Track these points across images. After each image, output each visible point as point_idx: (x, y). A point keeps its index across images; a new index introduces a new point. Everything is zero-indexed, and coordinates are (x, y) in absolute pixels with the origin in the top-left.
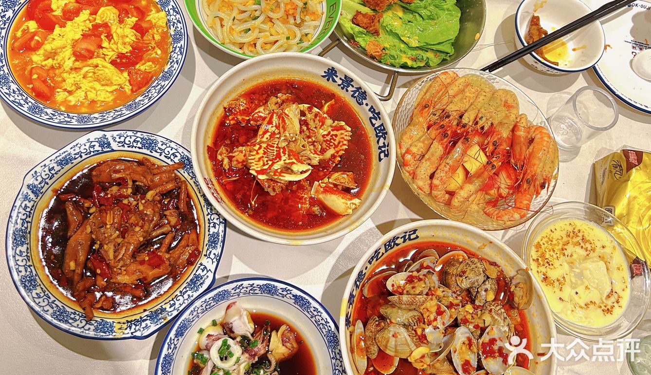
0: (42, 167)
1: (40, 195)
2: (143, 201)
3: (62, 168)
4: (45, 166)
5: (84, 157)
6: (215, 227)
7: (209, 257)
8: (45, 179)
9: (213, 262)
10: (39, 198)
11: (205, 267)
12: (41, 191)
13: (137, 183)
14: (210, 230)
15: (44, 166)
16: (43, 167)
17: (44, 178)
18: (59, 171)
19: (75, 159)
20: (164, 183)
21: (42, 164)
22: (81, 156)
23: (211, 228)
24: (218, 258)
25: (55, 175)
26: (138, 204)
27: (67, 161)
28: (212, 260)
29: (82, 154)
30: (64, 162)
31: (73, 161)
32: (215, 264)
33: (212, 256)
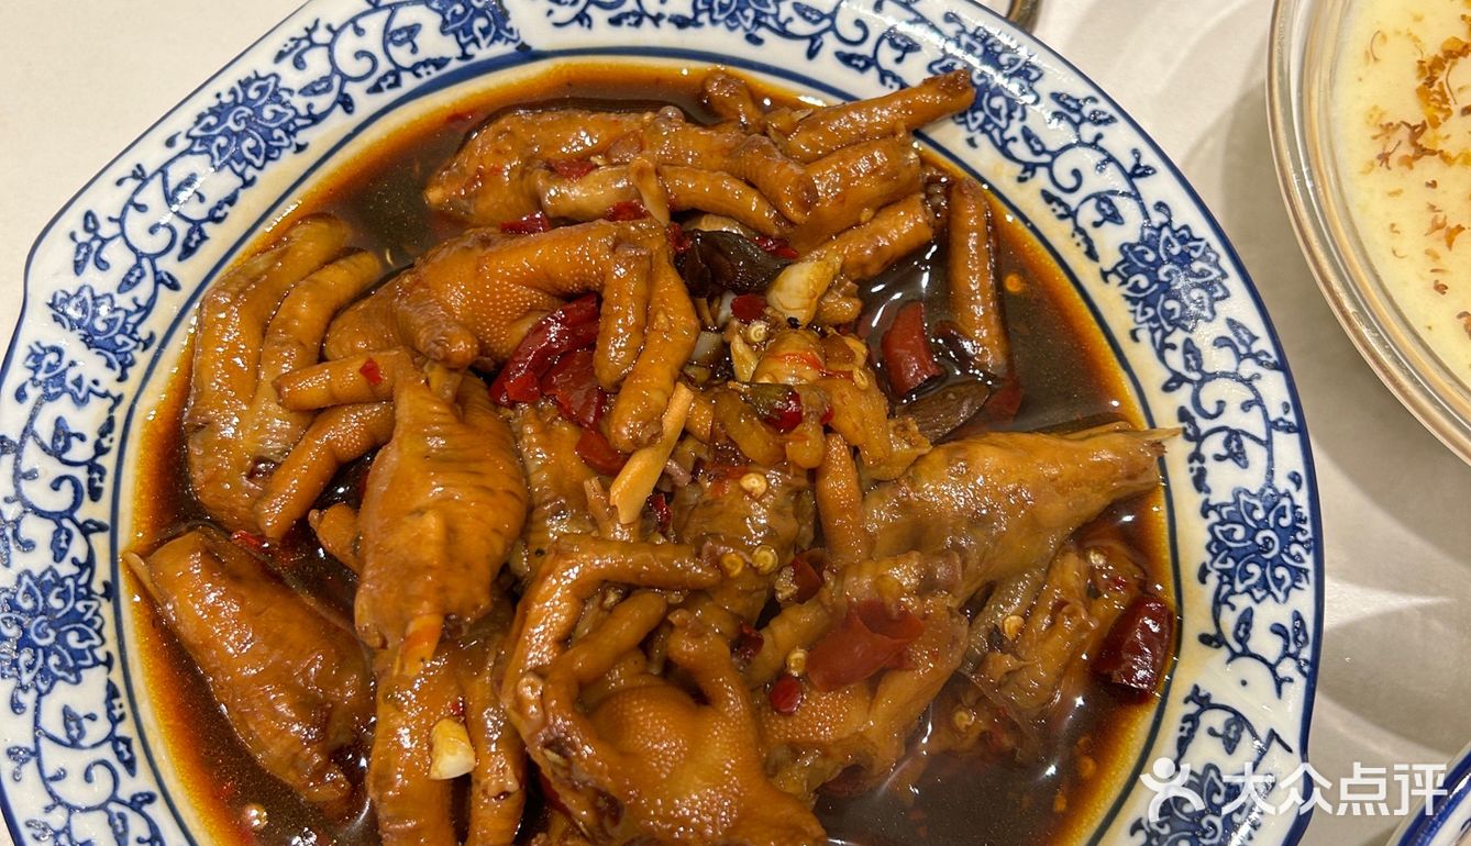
0: (119, 183)
1: (142, 358)
2: (758, 329)
3: (247, 184)
4: (139, 175)
5: (366, 104)
6: (1237, 455)
7: (1246, 653)
8: (153, 258)
9: (1279, 683)
10: (135, 374)
11: (1239, 720)
12: (143, 332)
13: (707, 225)
14: (1209, 481)
15: (134, 176)
16: (131, 184)
17: (149, 250)
18: (231, 200)
19: (315, 119)
20: (867, 213)
21: (125, 167)
22: (346, 103)
23: (1210, 465)
24: (1306, 654)
25: (208, 228)
26: (725, 347)
27: (267, 136)
28: (1272, 668)
29: (350, 88)
30: (249, 143)
31: (301, 137)
32: (1296, 691)
33: (1265, 642)
